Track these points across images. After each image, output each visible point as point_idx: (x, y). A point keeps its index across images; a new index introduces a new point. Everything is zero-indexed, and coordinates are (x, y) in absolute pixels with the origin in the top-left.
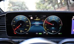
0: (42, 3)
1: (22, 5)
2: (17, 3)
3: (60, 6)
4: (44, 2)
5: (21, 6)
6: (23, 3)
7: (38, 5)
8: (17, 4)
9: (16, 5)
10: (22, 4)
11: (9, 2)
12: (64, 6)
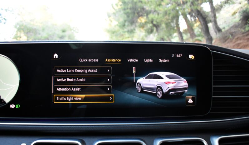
0: (126, 30)
2: (43, 30)
3: (187, 39)
4: (130, 28)
6: (64, 31)
10: (61, 34)
11: (16, 27)
12: (200, 38)
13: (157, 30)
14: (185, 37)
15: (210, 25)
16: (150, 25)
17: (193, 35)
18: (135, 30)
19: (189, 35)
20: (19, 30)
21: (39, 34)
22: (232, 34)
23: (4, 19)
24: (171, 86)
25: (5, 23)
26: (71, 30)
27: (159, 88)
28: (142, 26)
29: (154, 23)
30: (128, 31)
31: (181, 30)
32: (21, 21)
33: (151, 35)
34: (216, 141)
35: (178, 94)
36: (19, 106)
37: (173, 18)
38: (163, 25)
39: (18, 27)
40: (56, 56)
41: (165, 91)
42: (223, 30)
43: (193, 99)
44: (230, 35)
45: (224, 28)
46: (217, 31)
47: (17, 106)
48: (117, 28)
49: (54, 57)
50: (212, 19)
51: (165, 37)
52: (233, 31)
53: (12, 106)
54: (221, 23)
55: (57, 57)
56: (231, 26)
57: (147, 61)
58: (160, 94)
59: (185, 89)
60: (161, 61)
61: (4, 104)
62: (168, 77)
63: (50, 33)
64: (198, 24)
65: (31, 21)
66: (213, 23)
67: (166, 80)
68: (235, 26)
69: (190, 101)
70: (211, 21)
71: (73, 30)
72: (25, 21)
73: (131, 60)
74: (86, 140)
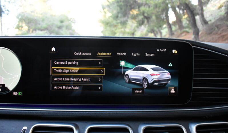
0: (119, 21)
1: (60, 28)
2: (43, 20)
3: (176, 31)
4: (123, 19)
5: (57, 29)
6: (62, 22)
7: (108, 28)
8: (44, 25)
9: (39, 26)
10: (59, 24)
11: (18, 18)
13: (148, 22)
14: (174, 28)
15: (197, 18)
16: (141, 17)
17: (181, 27)
18: (127, 21)
19: (177, 26)
20: (21, 20)
21: (39, 24)
22: (217, 26)
23: (7, 10)
24: (156, 78)
25: (8, 14)
26: (69, 20)
27: (145, 79)
28: (134, 17)
29: (146, 15)
30: (121, 23)
31: (171, 22)
32: (23, 12)
33: (143, 27)
34: (193, 128)
35: (162, 85)
36: (21, 93)
37: (163, 11)
38: (154, 17)
39: (20, 17)
40: (53, 49)
41: (150, 82)
42: (209, 23)
43: (175, 89)
44: (216, 28)
45: (210, 21)
46: (203, 23)
47: (19, 94)
48: (111, 19)
49: (52, 51)
50: (200, 12)
51: (155, 29)
52: (219, 23)
53: (15, 93)
54: (207, 16)
55: (54, 51)
56: (217, 19)
57: (135, 55)
58: (145, 85)
59: (168, 80)
60: (147, 55)
61: (7, 91)
62: (153, 69)
63: (49, 23)
64: (186, 16)
65: (32, 12)
66: (200, 15)
67: (151, 72)
68: (221, 19)
69: (173, 91)
70: (198, 14)
71: (70, 20)
72: (26, 12)
73: (120, 54)
74: (79, 124)
